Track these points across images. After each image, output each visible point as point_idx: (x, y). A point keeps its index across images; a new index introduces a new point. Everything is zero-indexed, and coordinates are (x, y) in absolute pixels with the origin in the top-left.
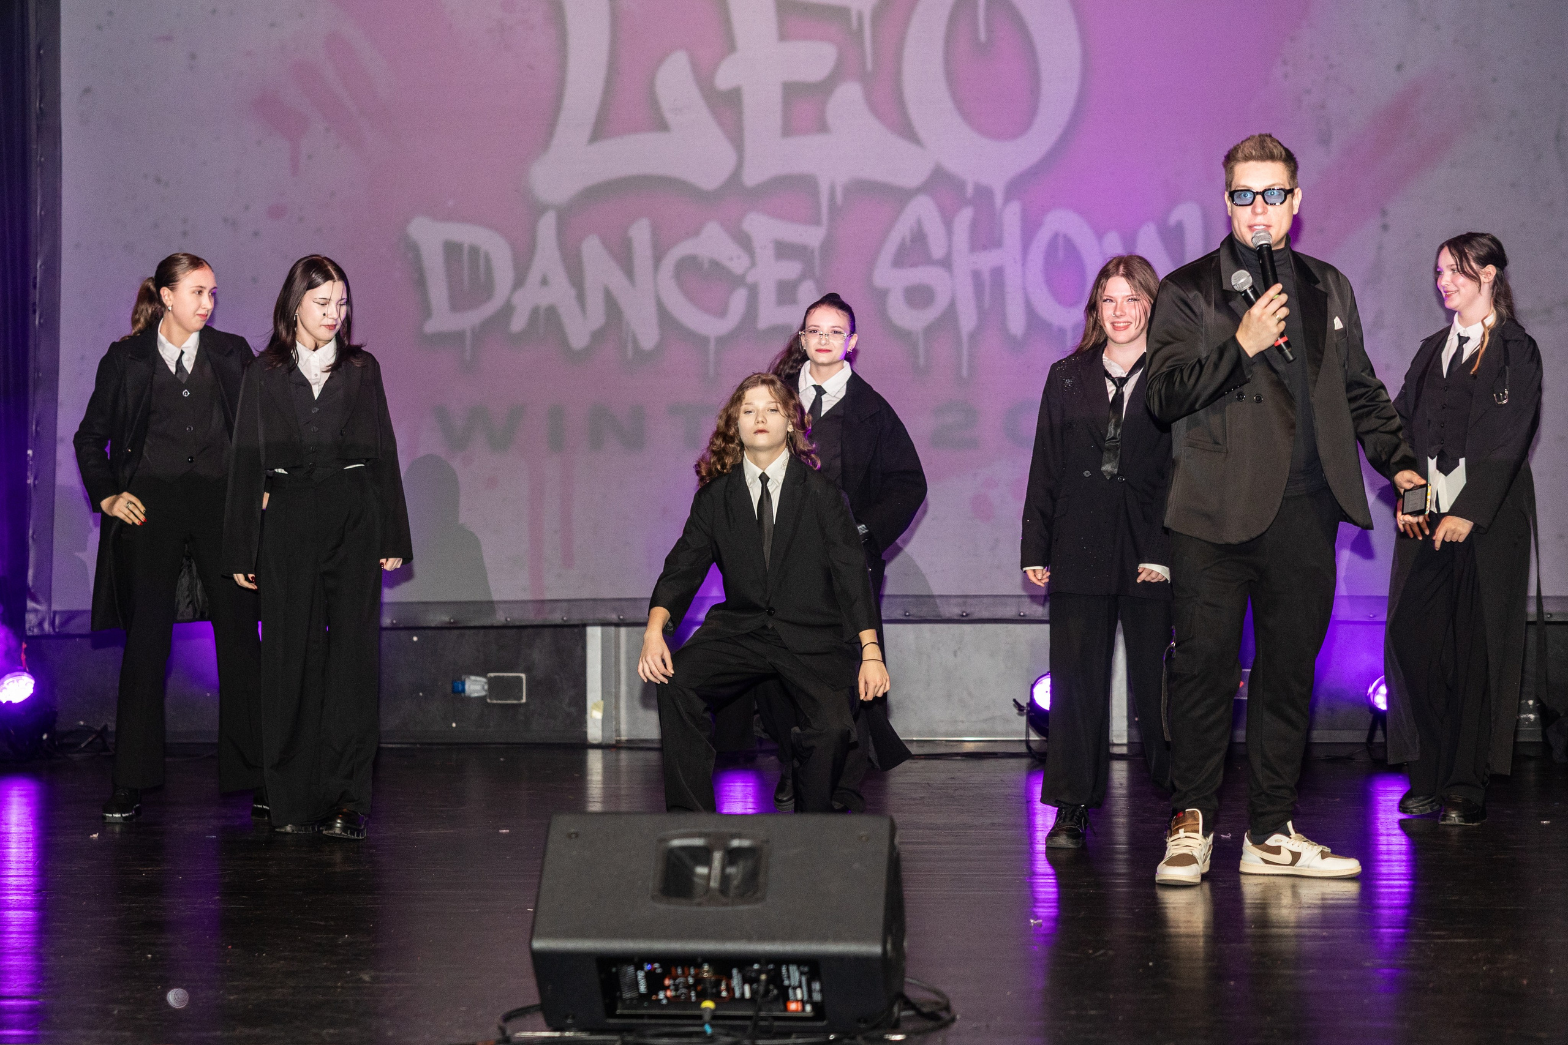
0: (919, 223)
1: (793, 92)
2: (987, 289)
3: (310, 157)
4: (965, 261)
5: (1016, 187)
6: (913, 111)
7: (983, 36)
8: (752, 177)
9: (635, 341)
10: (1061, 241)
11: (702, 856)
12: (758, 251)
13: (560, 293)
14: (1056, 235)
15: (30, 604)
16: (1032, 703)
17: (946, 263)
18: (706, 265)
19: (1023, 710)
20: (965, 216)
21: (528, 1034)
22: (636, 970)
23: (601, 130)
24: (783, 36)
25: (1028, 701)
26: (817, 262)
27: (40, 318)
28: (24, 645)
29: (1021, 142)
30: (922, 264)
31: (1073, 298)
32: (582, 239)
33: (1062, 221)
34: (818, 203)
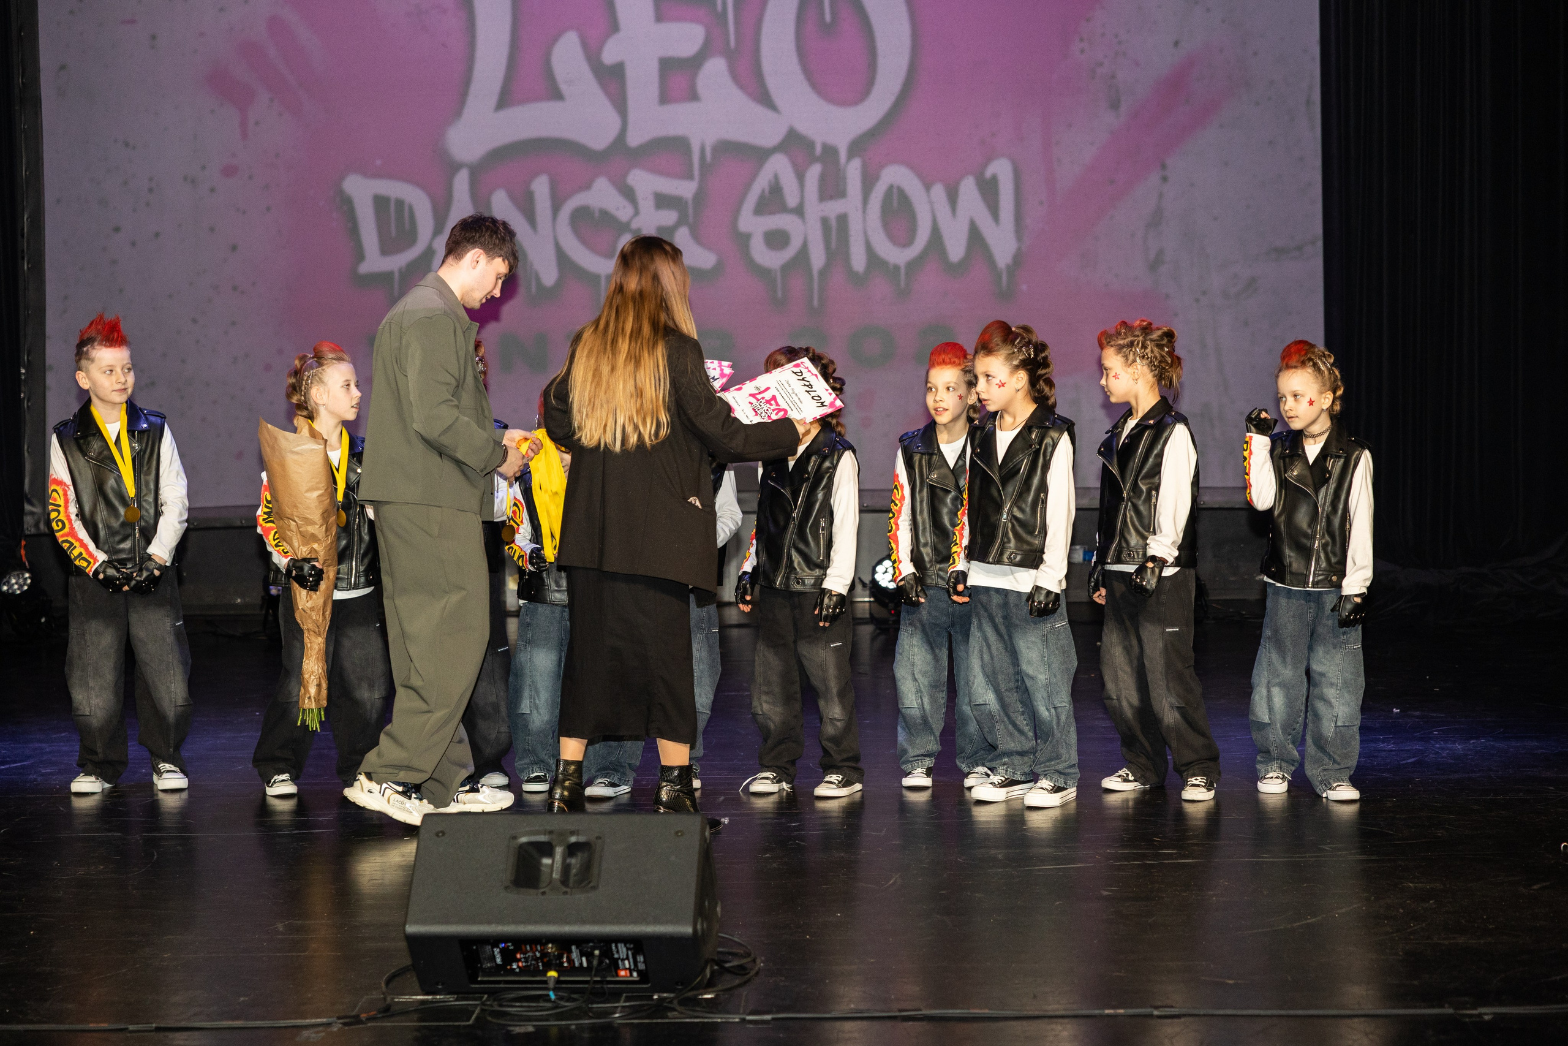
0: (776, 177)
1: (667, 65)
2: (834, 233)
3: (257, 123)
4: (815, 210)
5: (857, 147)
6: (771, 83)
7: (828, 17)
8: (634, 139)
9: (538, 279)
10: (895, 191)
12: (641, 203)
14: (891, 187)
15: (27, 507)
16: (874, 582)
17: (799, 211)
18: (597, 215)
20: (814, 172)
23: (505, 100)
24: (660, 17)
25: (871, 579)
26: (690, 211)
27: (28, 264)
28: (23, 543)
29: (861, 108)
30: (779, 212)
31: (905, 239)
32: (490, 193)
33: (896, 175)
34: (690, 160)
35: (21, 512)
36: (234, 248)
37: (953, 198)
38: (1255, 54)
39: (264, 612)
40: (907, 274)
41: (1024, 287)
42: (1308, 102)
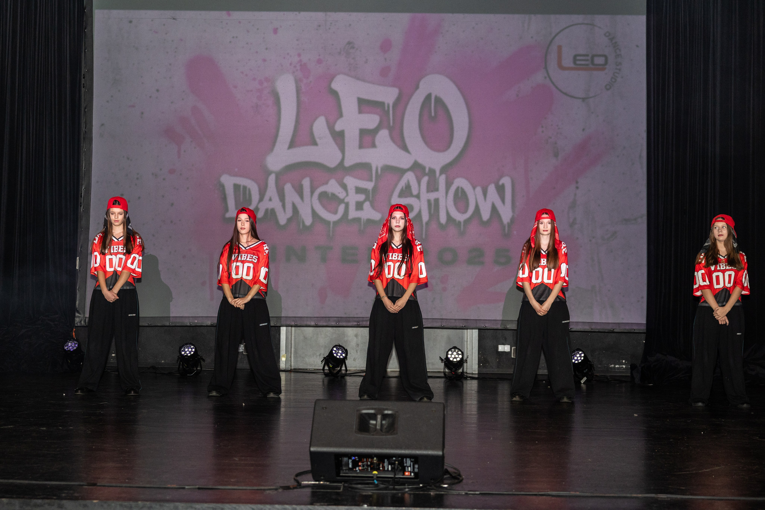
0: (408, 181)
1: (363, 132)
2: (433, 206)
3: (185, 151)
4: (425, 196)
5: (444, 169)
6: (407, 141)
7: (433, 114)
8: (348, 163)
9: (303, 222)
10: (460, 189)
11: (373, 417)
12: (349, 191)
13: (276, 204)
14: (458, 188)
15: (77, 314)
16: (447, 359)
17: (418, 197)
19: (443, 361)
20: (425, 180)
21: (306, 482)
22: (349, 459)
23: (292, 145)
24: (360, 112)
25: (445, 357)
26: (371, 195)
27: (83, 208)
28: (74, 330)
29: (446, 153)
30: (409, 197)
31: (464, 210)
32: (284, 184)
33: (460, 182)
34: (372, 173)
35: (74, 316)
36: (172, 204)
37: (485, 193)
38: (618, 135)
39: (178, 363)
40: (464, 225)
41: (515, 232)
42: (640, 156)
